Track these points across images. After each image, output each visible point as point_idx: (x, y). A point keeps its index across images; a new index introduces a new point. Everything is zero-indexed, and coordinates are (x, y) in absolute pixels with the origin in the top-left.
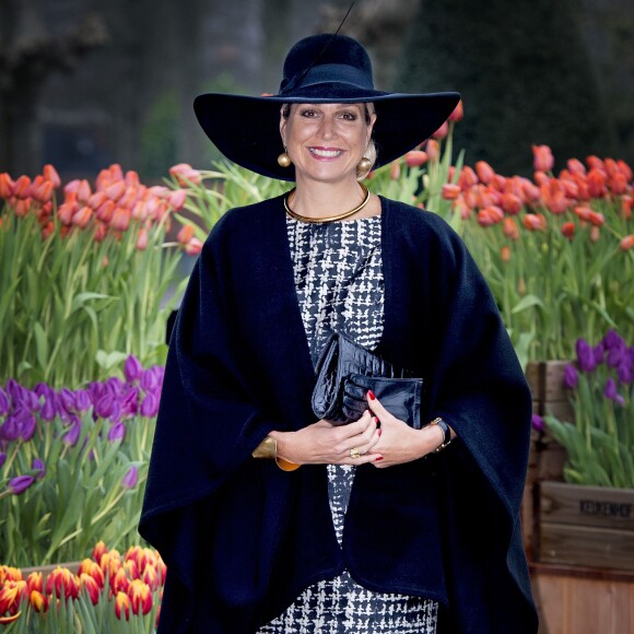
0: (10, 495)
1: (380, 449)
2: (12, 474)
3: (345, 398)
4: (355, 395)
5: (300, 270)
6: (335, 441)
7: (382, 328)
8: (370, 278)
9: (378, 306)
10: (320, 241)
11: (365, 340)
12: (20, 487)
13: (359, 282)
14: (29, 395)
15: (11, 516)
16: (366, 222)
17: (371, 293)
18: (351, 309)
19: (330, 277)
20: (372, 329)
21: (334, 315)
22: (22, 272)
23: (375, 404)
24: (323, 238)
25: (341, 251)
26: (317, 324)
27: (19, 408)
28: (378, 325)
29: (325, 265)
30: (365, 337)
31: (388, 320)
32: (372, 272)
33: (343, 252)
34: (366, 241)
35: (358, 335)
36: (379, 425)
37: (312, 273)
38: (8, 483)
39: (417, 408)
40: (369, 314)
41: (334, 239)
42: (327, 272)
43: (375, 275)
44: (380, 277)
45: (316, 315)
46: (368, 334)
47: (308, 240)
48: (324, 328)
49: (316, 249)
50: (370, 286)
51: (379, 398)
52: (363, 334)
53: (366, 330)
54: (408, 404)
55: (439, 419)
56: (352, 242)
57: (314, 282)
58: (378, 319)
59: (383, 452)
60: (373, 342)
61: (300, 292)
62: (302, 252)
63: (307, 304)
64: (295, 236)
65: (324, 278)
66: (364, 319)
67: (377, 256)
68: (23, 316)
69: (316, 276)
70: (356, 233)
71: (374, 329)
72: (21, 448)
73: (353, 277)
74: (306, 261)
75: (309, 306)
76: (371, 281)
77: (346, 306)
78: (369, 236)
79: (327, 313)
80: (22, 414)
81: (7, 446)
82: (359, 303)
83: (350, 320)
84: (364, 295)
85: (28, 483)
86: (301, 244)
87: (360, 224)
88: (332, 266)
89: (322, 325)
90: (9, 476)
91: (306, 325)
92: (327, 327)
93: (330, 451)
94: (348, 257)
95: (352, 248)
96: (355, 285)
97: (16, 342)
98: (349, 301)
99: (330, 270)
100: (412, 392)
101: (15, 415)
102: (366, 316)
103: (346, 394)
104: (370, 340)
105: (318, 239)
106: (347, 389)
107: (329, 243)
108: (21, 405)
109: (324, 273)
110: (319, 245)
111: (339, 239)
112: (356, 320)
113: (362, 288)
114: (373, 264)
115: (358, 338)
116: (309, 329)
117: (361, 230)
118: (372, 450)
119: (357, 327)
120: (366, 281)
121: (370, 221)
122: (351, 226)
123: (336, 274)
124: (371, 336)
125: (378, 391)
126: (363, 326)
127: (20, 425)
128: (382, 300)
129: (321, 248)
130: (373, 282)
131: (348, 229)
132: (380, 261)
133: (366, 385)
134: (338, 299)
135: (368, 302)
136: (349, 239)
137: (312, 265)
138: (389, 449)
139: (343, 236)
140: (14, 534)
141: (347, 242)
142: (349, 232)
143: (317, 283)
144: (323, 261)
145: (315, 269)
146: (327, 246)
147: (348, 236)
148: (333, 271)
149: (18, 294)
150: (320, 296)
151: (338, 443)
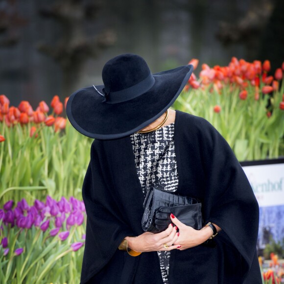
0: (71, 251)
1: (179, 242)
2: (72, 242)
3: (156, 220)
4: (162, 218)
5: (137, 155)
6: (154, 241)
7: (177, 181)
8: (169, 156)
9: (174, 170)
10: (146, 140)
11: (169, 187)
12: (76, 248)
13: (164, 159)
14: (80, 204)
15: (71, 262)
16: (167, 127)
17: (170, 164)
18: (160, 172)
19: (152, 157)
20: (172, 182)
21: (153, 176)
22: (77, 145)
23: (175, 220)
24: (147, 138)
25: (156, 144)
26: (147, 182)
27: (75, 210)
28: (175, 179)
29: (149, 152)
30: (169, 186)
31: (180, 176)
32: (170, 153)
33: (157, 145)
34: (168, 137)
35: (165, 185)
36: (178, 230)
37: (143, 157)
38: (70, 246)
39: (199, 218)
40: (170, 174)
41: (152, 138)
42: (150, 155)
43: (172, 154)
44: (174, 155)
45: (146, 177)
46: (171, 184)
47: (140, 139)
48: (149, 183)
49: (144, 144)
50: (169, 160)
51: (177, 217)
52: (168, 184)
53: (169, 182)
54: (195, 216)
55: (210, 223)
56: (161, 139)
57: (144, 161)
58: (175, 176)
59: (181, 243)
60: (174, 188)
61: (138, 167)
62: (138, 146)
63: (142, 172)
64: (133, 138)
65: (149, 158)
66: (167, 177)
67: (172, 145)
68: (77, 166)
69: (145, 158)
70: (162, 133)
71: (174, 181)
72: (77, 229)
73: (162, 157)
74: (140, 150)
75: (143, 173)
76: (170, 158)
77: (158, 171)
78: (170, 134)
79: (151, 176)
80: (77, 213)
81: (70, 228)
82: (164, 170)
83: (161, 178)
84: (167, 165)
85: (80, 246)
86: (137, 141)
87: (165, 129)
88: (152, 152)
89: (149, 182)
90: (71, 242)
91: (142, 183)
92: (150, 183)
93: (154, 246)
94: (159, 147)
95: (161, 142)
96: (162, 161)
97: (74, 179)
98: (160, 169)
99: (151, 154)
100: (196, 210)
101: (74, 213)
102: (168, 175)
103: (157, 219)
104: (172, 187)
105: (144, 139)
106: (157, 216)
107: (150, 140)
108: (76, 209)
109: (148, 156)
110: (145, 142)
111: (155, 137)
112: (164, 178)
113: (165, 162)
114: (170, 149)
115: (166, 187)
116: (143, 184)
117: (165, 132)
118: (175, 243)
119: (165, 181)
120: (167, 158)
121: (169, 126)
122: (160, 131)
123: (155, 155)
124: (172, 185)
125: (177, 213)
126: (168, 181)
127: (76, 218)
128: (176, 167)
129: (147, 143)
130: (171, 158)
131: (158, 132)
132: (174, 147)
133: (169, 212)
134: (155, 168)
135: (169, 168)
136: (160, 137)
137: (142, 153)
138: (183, 242)
139: (156, 136)
140: (74, 271)
141: (158, 139)
142: (159, 134)
143: (145, 162)
144: (147, 151)
145: (143, 155)
146: (149, 142)
147: (159, 136)
148: (153, 155)
149: (75, 156)
150: (148, 168)
151: (157, 242)
